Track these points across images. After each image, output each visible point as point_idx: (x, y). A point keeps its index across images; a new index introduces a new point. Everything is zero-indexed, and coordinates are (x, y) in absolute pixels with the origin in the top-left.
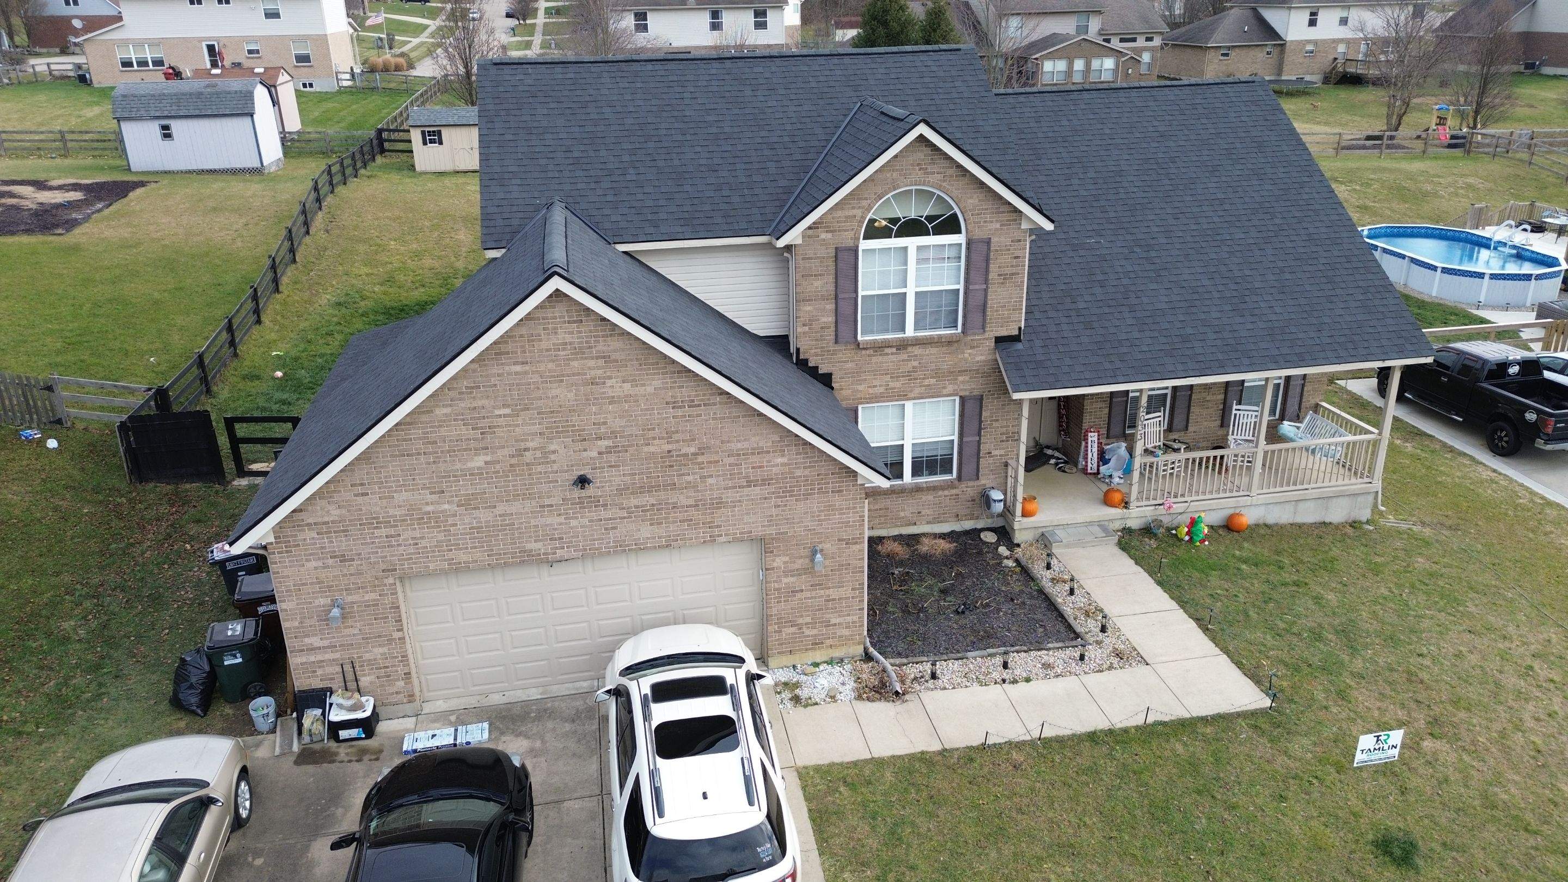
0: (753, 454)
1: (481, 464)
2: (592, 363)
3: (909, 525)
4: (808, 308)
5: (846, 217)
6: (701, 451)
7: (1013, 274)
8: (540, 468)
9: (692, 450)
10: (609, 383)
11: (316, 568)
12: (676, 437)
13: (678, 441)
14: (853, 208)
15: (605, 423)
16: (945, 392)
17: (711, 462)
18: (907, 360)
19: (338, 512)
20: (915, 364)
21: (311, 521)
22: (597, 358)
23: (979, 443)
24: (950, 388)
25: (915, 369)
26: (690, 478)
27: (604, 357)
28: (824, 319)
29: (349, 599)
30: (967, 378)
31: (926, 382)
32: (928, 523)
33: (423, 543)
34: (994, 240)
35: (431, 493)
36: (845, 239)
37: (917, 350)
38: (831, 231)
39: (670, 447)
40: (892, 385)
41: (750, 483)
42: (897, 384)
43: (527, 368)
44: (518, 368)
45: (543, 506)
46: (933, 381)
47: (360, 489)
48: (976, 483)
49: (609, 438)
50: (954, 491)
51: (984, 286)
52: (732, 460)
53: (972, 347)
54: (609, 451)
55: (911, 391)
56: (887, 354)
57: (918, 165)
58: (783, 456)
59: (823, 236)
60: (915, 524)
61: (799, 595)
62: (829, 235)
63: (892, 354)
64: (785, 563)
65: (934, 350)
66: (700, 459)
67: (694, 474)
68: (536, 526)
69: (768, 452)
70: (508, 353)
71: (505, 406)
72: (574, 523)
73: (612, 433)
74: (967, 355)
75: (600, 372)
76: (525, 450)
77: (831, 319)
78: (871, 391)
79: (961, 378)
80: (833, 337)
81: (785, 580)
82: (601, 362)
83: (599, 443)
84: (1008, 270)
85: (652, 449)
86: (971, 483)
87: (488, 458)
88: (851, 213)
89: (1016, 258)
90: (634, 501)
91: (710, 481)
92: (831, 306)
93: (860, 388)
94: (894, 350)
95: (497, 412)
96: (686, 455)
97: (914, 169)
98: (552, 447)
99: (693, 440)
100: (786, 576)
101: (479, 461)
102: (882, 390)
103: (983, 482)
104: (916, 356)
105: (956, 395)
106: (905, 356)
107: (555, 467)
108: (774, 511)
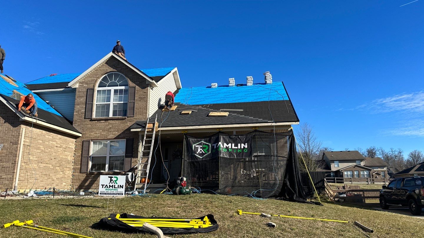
4: (78, 107)
7: (143, 98)
14: (94, 77)
18: (108, 125)
20: (111, 126)
23: (132, 156)
25: (110, 128)
34: (137, 87)
38: (87, 84)
40: (102, 133)
42: (105, 133)
51: (134, 101)
53: (130, 121)
55: (109, 136)
56: (102, 123)
57: (114, 66)
63: (103, 123)
74: (128, 124)
77: (84, 110)
78: (96, 135)
80: (84, 116)
84: (142, 96)
88: (93, 79)
89: (145, 93)
92: (84, 107)
93: (92, 134)
94: (104, 121)
102: (99, 135)
104: (111, 123)
105: (125, 138)
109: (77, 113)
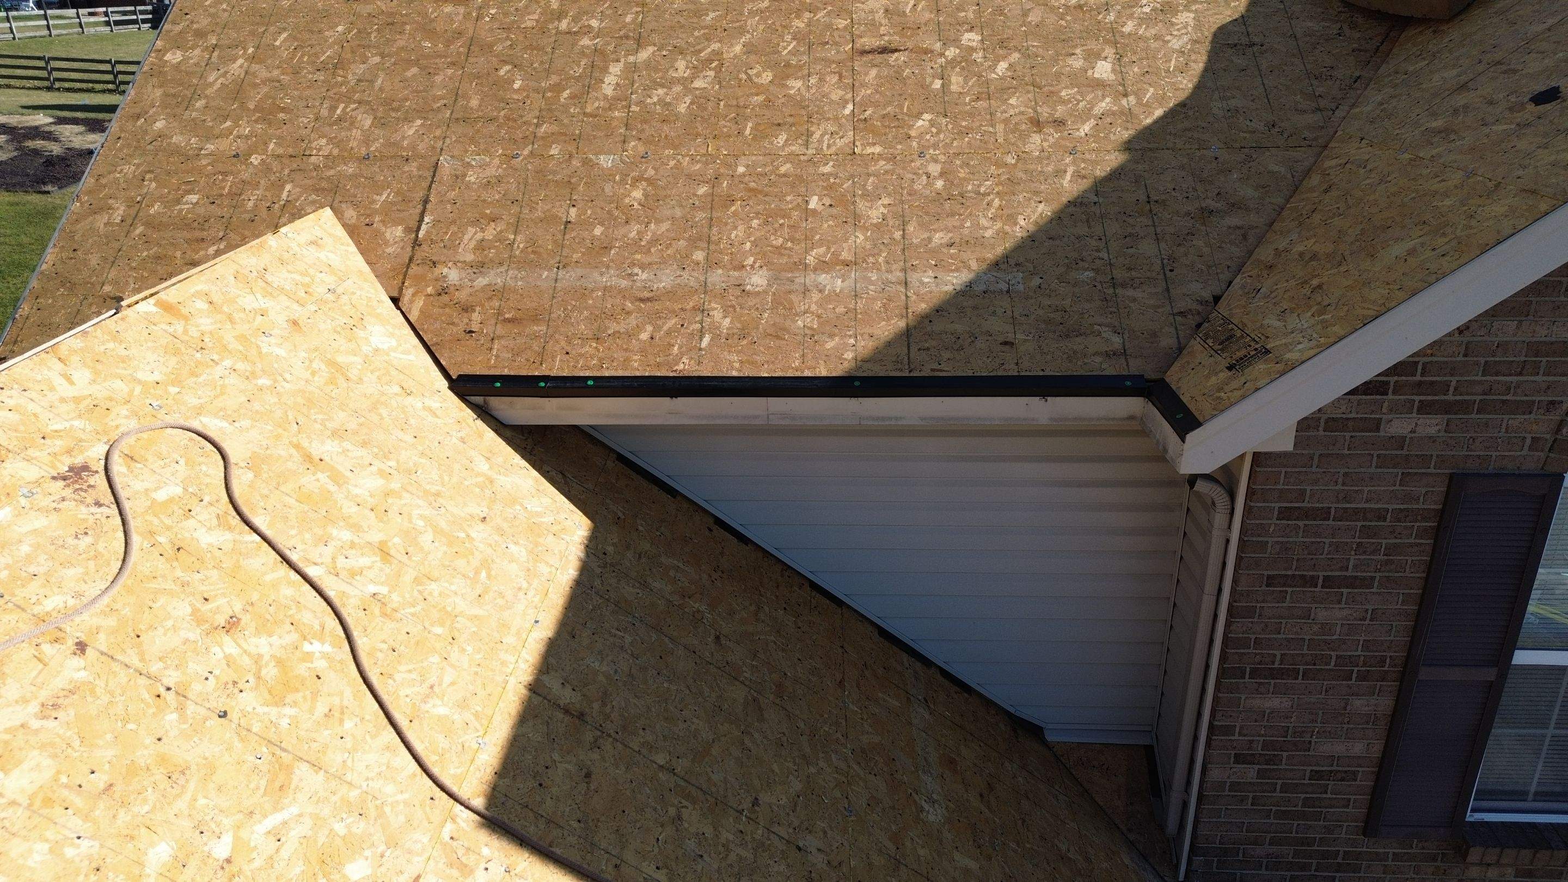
4: (1274, 703)
28: (1335, 748)
36: (1507, 449)
77: (1364, 747)
80: (1357, 811)
92: (1375, 703)
109: (1250, 773)
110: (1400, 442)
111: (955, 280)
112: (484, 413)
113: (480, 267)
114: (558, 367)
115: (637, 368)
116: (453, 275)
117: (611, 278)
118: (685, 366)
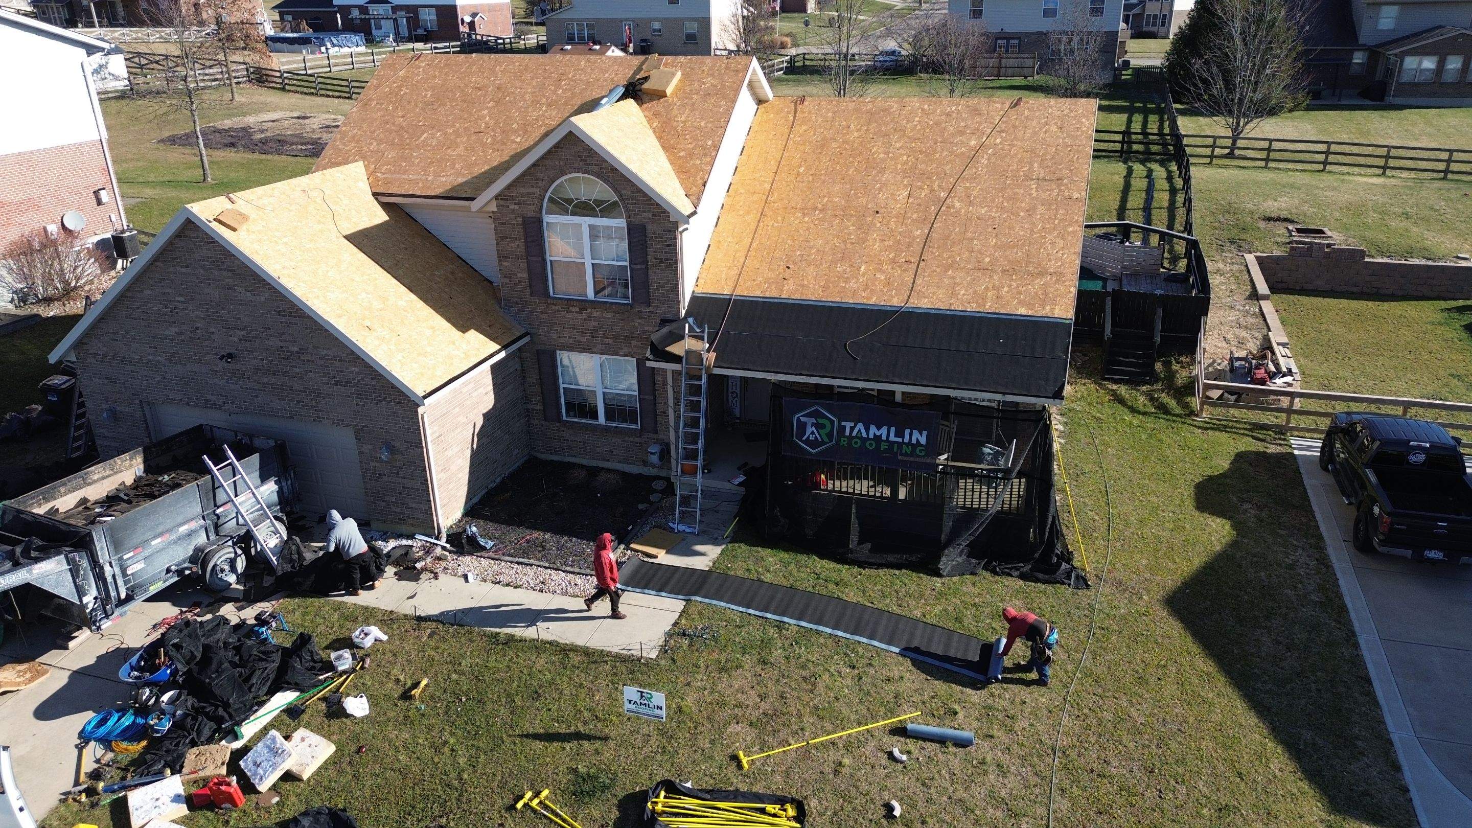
0: (335, 360)
1: (172, 333)
2: (225, 273)
3: (604, 460)
4: (508, 264)
5: (528, 194)
6: (302, 351)
7: (667, 259)
8: (207, 343)
9: (296, 349)
10: (238, 289)
11: (99, 384)
12: (284, 337)
13: (285, 341)
14: (533, 187)
15: (239, 318)
16: (621, 352)
17: (308, 361)
18: (589, 320)
19: (104, 349)
20: (595, 324)
21: (91, 352)
22: (228, 270)
23: (655, 403)
24: (626, 350)
25: (595, 329)
26: (297, 370)
27: (231, 271)
28: (520, 275)
29: (118, 408)
30: (639, 343)
31: (606, 341)
32: (619, 462)
33: (150, 381)
34: (649, 227)
35: (151, 347)
36: (530, 211)
37: (595, 313)
38: (518, 204)
39: (280, 344)
40: (580, 338)
41: (337, 383)
42: (583, 339)
43: (189, 271)
44: (183, 270)
45: (212, 371)
46: (611, 341)
47: (113, 336)
48: (655, 436)
49: (243, 329)
50: (637, 440)
51: (643, 267)
52: (322, 362)
53: (640, 318)
54: (244, 339)
55: (595, 346)
56: (573, 312)
57: (579, 156)
58: (355, 366)
59: (512, 207)
60: (608, 461)
61: (384, 479)
62: (516, 207)
63: (576, 312)
64: (370, 450)
65: (609, 315)
66: (302, 357)
67: (299, 367)
68: (211, 384)
69: (345, 361)
70: (176, 258)
71: (181, 295)
72: (232, 387)
73: (245, 326)
74: (637, 324)
75: (231, 281)
76: (197, 328)
77: (525, 275)
78: (562, 340)
79: (634, 343)
80: (528, 290)
81: (372, 464)
82: (230, 274)
83: (238, 332)
84: (662, 256)
85: (271, 343)
86: (652, 435)
87: (177, 330)
88: (531, 190)
89: (668, 245)
90: (266, 380)
91: (311, 375)
92: (524, 265)
93: (555, 336)
94: (577, 309)
95: (177, 299)
96: (292, 352)
97: (576, 160)
98: (212, 330)
99: (295, 342)
100: (372, 461)
101: (172, 331)
102: (571, 341)
103: (661, 437)
104: (595, 317)
105: (632, 356)
106: (585, 316)
107: (215, 345)
108: (357, 409)
109: (507, 280)
110: (513, 210)
111: (464, 180)
112: (376, 199)
113: (384, 174)
114: (390, 192)
115: (403, 192)
116: (379, 175)
117: (406, 177)
118: (411, 193)
